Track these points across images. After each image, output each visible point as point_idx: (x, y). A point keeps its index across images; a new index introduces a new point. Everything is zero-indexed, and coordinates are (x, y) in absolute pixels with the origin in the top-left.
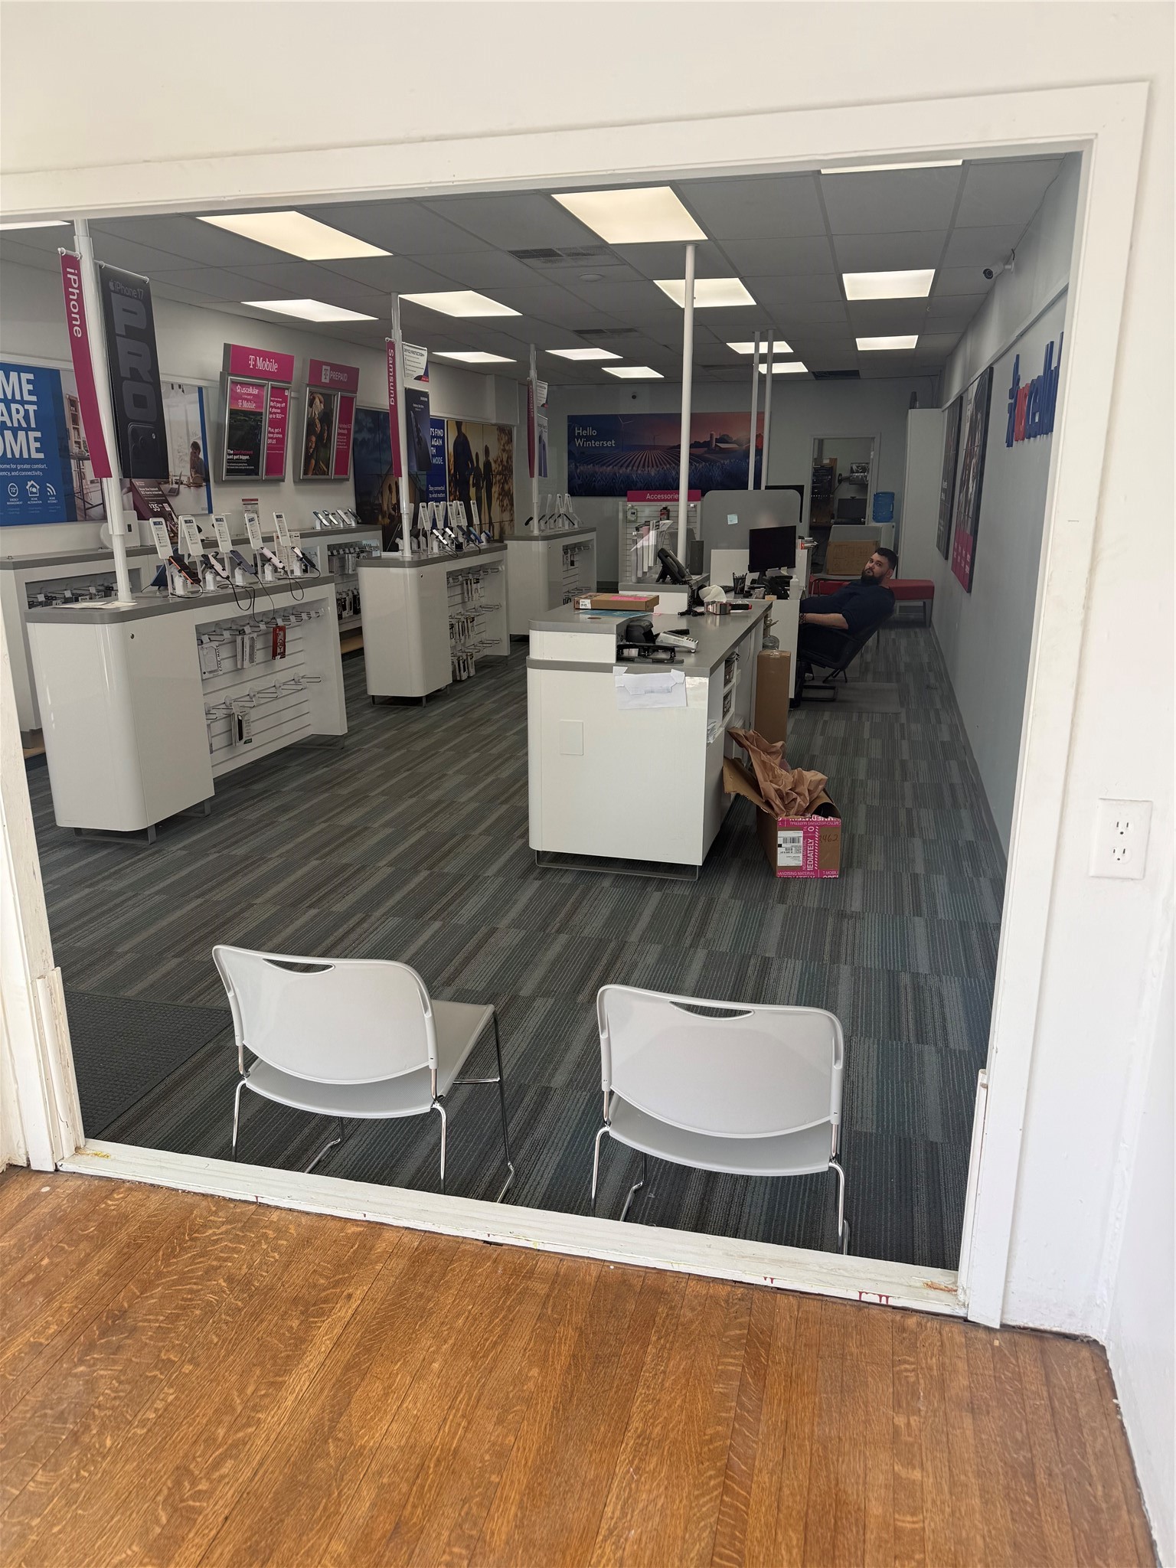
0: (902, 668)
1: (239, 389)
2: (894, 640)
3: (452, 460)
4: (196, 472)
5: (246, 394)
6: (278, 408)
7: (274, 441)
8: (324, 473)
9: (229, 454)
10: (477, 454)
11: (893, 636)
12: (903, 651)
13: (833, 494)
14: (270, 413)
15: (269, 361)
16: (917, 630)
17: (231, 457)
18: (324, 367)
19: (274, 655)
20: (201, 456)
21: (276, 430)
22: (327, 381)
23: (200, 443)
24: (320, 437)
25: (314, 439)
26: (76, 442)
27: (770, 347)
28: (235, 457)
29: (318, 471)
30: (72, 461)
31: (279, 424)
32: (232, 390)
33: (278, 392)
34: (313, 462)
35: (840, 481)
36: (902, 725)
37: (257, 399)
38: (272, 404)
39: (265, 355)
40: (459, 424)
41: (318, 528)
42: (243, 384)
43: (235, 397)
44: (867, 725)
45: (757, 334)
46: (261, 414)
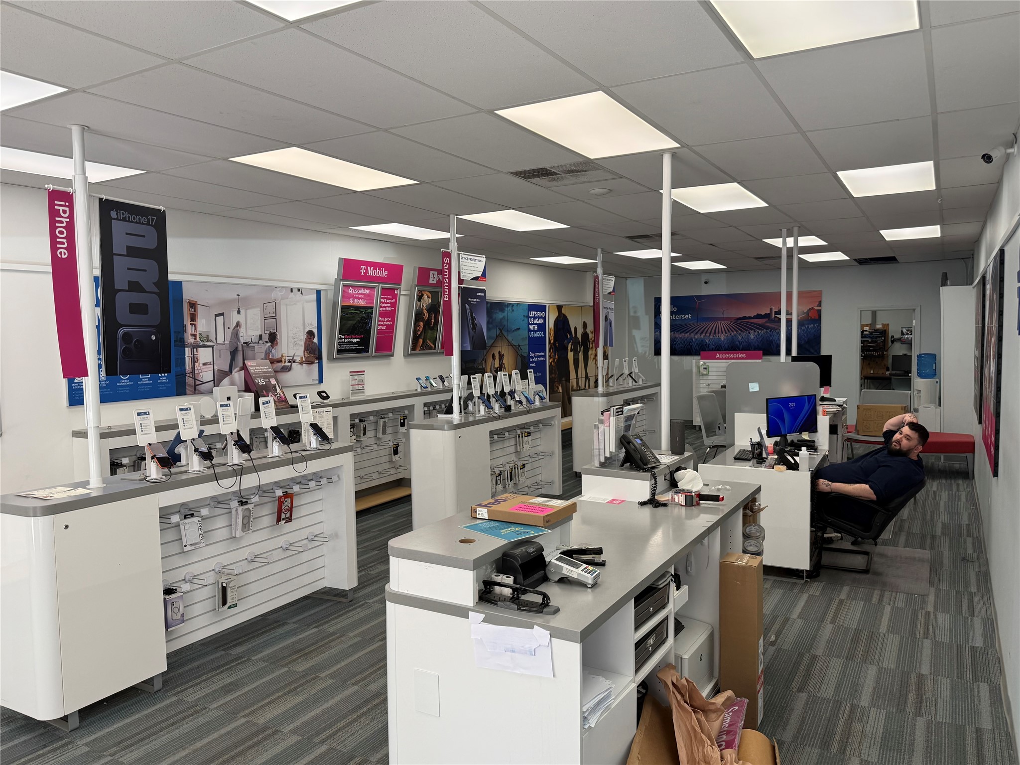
0: (939, 531)
1: (350, 290)
2: (935, 493)
3: (552, 333)
4: (310, 353)
5: (357, 294)
6: (388, 303)
7: (384, 328)
8: (431, 348)
9: (341, 339)
10: (576, 328)
11: (934, 488)
12: (942, 509)
13: (887, 351)
14: (381, 307)
15: (379, 269)
16: (960, 482)
17: (342, 340)
18: (432, 272)
19: (279, 519)
20: (316, 340)
21: (386, 319)
22: (435, 282)
23: (316, 331)
24: (427, 323)
25: (422, 324)
26: (191, 335)
27: (796, 242)
28: (346, 341)
29: (425, 347)
30: (187, 349)
31: (391, 315)
32: (344, 291)
33: (389, 293)
34: (421, 341)
35: (893, 342)
36: (928, 614)
37: (369, 297)
38: (382, 300)
39: (375, 265)
40: (559, 308)
41: (419, 390)
42: (354, 287)
43: (346, 296)
44: (888, 609)
45: (784, 231)
46: (372, 308)
